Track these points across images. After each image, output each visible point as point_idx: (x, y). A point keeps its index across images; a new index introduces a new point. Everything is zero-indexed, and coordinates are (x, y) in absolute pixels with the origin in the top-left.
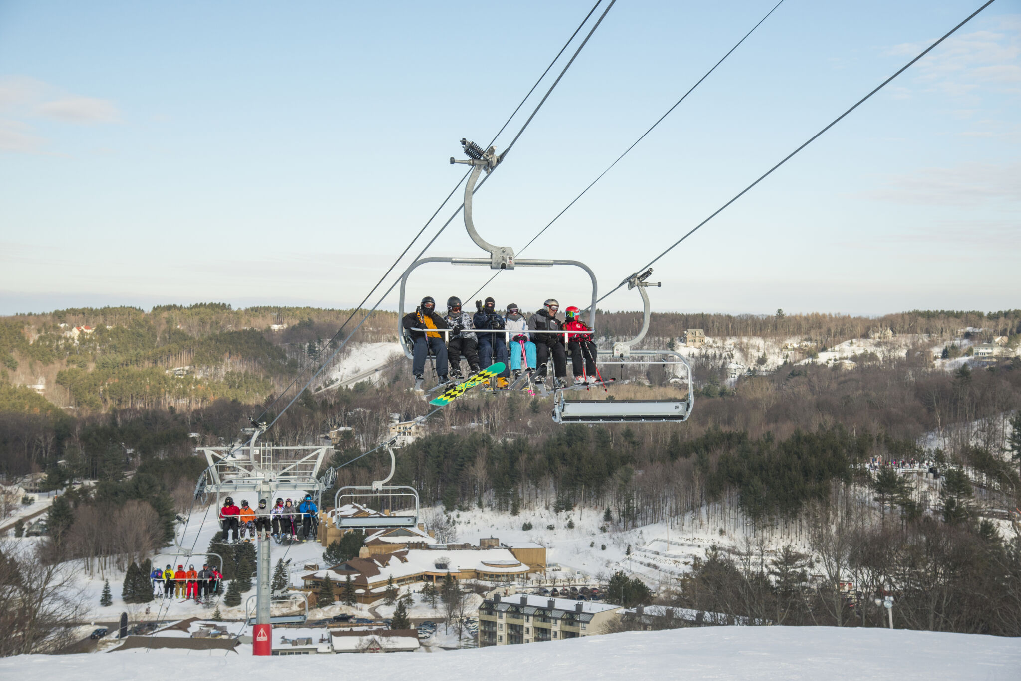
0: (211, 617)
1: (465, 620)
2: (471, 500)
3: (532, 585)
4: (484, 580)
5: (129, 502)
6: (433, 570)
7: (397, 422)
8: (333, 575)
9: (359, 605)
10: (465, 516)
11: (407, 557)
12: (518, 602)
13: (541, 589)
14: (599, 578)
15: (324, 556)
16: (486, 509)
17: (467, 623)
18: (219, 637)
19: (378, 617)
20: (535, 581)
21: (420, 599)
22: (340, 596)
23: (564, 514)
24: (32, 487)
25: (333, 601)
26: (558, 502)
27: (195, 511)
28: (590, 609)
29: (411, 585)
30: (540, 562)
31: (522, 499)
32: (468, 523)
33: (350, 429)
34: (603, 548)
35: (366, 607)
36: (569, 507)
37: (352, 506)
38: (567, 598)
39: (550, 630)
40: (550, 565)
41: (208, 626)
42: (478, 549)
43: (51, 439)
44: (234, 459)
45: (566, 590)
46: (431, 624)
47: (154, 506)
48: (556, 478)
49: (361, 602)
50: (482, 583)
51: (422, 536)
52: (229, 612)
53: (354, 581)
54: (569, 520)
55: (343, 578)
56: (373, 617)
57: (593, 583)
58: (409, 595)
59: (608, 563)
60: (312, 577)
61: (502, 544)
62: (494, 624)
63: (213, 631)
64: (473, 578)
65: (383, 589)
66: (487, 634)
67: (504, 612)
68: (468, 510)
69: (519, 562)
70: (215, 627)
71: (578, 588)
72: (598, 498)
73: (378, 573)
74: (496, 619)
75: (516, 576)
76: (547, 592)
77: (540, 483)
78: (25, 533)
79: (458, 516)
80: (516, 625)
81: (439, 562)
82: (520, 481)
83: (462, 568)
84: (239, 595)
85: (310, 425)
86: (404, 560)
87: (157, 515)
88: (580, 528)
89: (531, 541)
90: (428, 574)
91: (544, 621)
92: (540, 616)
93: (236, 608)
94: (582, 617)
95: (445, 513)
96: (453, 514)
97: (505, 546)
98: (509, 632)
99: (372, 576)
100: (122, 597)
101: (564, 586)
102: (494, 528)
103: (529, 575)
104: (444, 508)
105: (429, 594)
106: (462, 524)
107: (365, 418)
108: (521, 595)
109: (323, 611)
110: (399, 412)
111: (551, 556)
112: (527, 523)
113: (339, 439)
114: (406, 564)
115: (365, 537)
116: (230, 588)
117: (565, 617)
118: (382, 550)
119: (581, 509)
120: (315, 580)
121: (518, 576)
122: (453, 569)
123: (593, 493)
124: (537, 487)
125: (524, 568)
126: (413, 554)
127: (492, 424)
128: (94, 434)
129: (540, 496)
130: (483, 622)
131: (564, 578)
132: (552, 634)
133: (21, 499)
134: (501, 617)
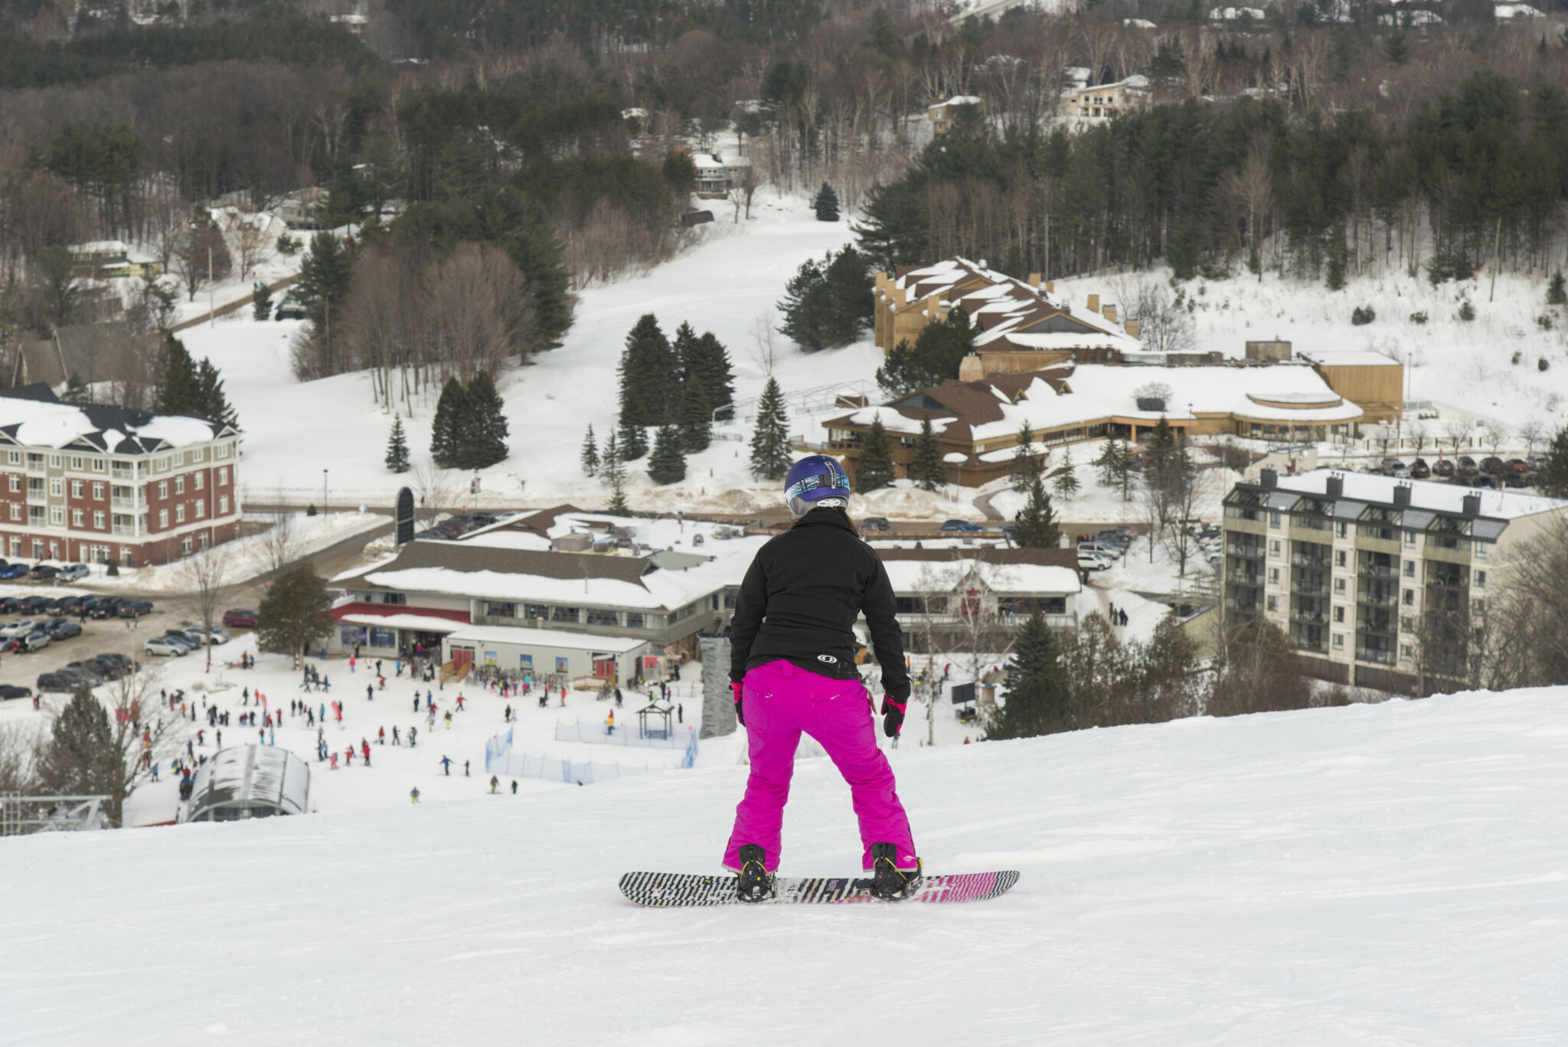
0: (606, 508)
1: (1199, 529)
2: (1233, 253)
3: (1363, 451)
4: (1253, 437)
5: (462, 245)
6: (1130, 412)
7: (1082, 86)
8: (892, 420)
9: (952, 489)
10: (1218, 290)
11: (1070, 381)
12: (1321, 489)
13: (1387, 460)
14: (1530, 436)
15: (880, 376)
16: (1270, 276)
17: (1202, 535)
18: (611, 553)
19: (995, 517)
20: (1373, 443)
21: (1095, 479)
22: (908, 466)
23: (1451, 287)
24: (302, 219)
25: (893, 478)
26: (1440, 259)
27: (627, 276)
28: (1499, 509)
29: (1073, 448)
30: (1388, 397)
31: (1354, 253)
32: (1226, 306)
33: (973, 100)
34: (1543, 366)
35: (968, 494)
36: (1464, 271)
37: (954, 264)
38: (1449, 482)
39: (1398, 558)
40: (1413, 406)
41: (594, 525)
42: (1240, 365)
43: (341, 117)
44: (719, 165)
45: (1447, 463)
46: (1118, 537)
47: (515, 257)
48: (1434, 202)
49: (955, 482)
50: (1244, 444)
51: (1108, 334)
52: (657, 495)
53: (941, 435)
54: (1462, 301)
55: (914, 427)
56: (984, 519)
57: (1513, 448)
58: (1067, 469)
59: (1554, 400)
60: (845, 423)
61: (1299, 355)
62: (1259, 540)
63: (600, 537)
64: (1224, 432)
65: (1008, 454)
66: (1243, 566)
67: (1285, 512)
68: (1227, 276)
69: (1337, 397)
70: (609, 528)
71: (1478, 459)
72: (1533, 250)
73: (999, 416)
74: (1264, 529)
75: (1328, 429)
76: (1401, 466)
77: (1396, 215)
78: (274, 312)
79: (1202, 291)
80: (1314, 546)
81: (1146, 395)
82: (1350, 210)
83: (1199, 408)
84: (680, 458)
85: (885, 90)
86: (1062, 389)
87: (520, 278)
88: (1488, 320)
89: (1371, 349)
90: (1119, 421)
91: (1385, 535)
92: (1373, 523)
93: (673, 487)
94: (1479, 528)
95: (1173, 284)
96: (1191, 287)
97: (1306, 361)
98: (1297, 560)
99: (983, 422)
100: (431, 454)
101: (1441, 454)
102: (1285, 319)
103: (1362, 428)
104: (1171, 272)
105: (1117, 465)
106: (1211, 310)
107: (1008, 76)
108: (1327, 474)
109: (868, 501)
110: (1084, 63)
111: (1415, 386)
112: (1363, 308)
113: (949, 124)
114: (1066, 396)
115: (975, 333)
116: (659, 442)
117: (1435, 526)
118: (1013, 365)
119: (1492, 272)
120: (856, 430)
121: (1335, 430)
122: (1176, 412)
123: (1522, 238)
124: (1390, 224)
125: (1350, 410)
126: (1085, 375)
127: (1296, 91)
128: (425, 106)
129: (1396, 245)
130: (1235, 537)
131: (1442, 435)
132: (1403, 566)
133: (275, 241)
134: (1276, 524)
